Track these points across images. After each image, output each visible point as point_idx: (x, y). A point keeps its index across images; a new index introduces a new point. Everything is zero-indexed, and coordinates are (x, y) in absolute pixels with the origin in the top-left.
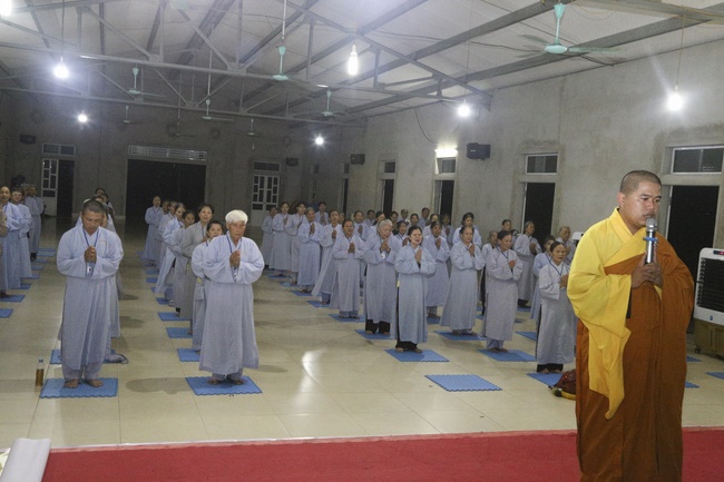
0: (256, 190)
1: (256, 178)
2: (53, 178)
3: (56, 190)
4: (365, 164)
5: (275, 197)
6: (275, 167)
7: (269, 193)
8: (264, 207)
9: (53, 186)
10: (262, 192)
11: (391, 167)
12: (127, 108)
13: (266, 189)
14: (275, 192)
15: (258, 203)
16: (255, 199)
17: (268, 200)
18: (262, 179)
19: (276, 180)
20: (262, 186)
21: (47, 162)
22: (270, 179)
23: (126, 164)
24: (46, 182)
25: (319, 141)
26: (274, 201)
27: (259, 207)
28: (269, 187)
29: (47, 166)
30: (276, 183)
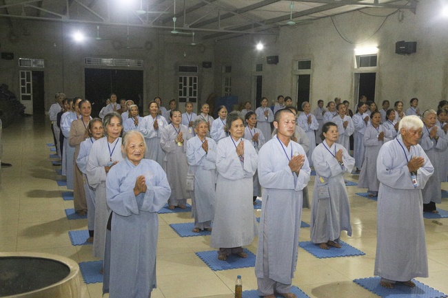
0: (181, 87)
1: (181, 78)
2: (29, 85)
3: (30, 94)
4: (278, 64)
5: (195, 92)
6: (194, 70)
7: (191, 89)
8: (188, 100)
9: (29, 92)
10: (185, 89)
11: (306, 65)
12: (98, 27)
13: (188, 87)
14: (195, 88)
15: (183, 97)
16: (181, 95)
17: (190, 95)
18: (185, 78)
19: (195, 79)
20: (185, 84)
21: (23, 74)
22: (191, 79)
23: (84, 72)
24: (23, 89)
25: (260, 47)
26: (195, 95)
27: (183, 100)
28: (191, 84)
29: (23, 76)
30: (195, 81)
